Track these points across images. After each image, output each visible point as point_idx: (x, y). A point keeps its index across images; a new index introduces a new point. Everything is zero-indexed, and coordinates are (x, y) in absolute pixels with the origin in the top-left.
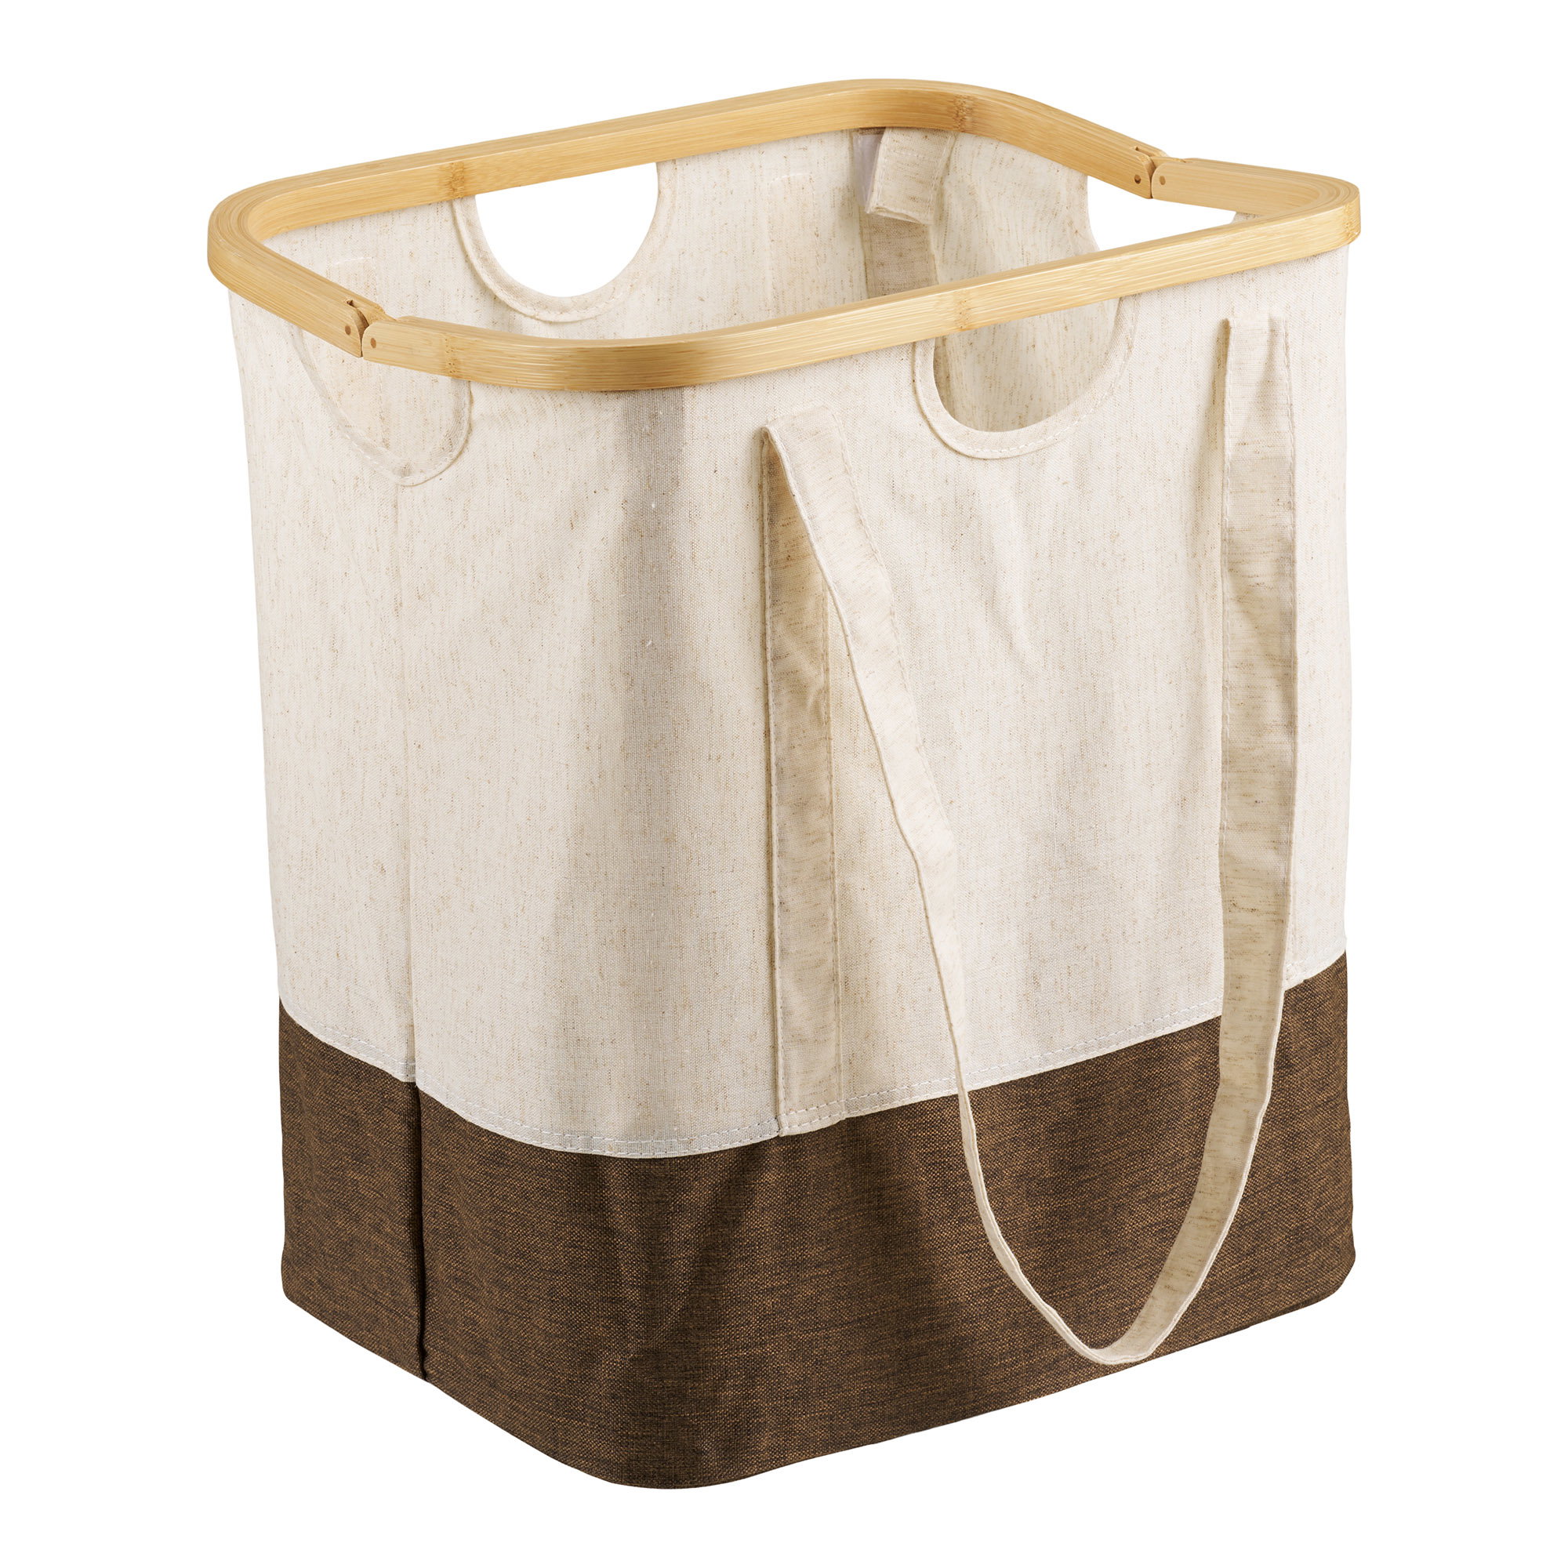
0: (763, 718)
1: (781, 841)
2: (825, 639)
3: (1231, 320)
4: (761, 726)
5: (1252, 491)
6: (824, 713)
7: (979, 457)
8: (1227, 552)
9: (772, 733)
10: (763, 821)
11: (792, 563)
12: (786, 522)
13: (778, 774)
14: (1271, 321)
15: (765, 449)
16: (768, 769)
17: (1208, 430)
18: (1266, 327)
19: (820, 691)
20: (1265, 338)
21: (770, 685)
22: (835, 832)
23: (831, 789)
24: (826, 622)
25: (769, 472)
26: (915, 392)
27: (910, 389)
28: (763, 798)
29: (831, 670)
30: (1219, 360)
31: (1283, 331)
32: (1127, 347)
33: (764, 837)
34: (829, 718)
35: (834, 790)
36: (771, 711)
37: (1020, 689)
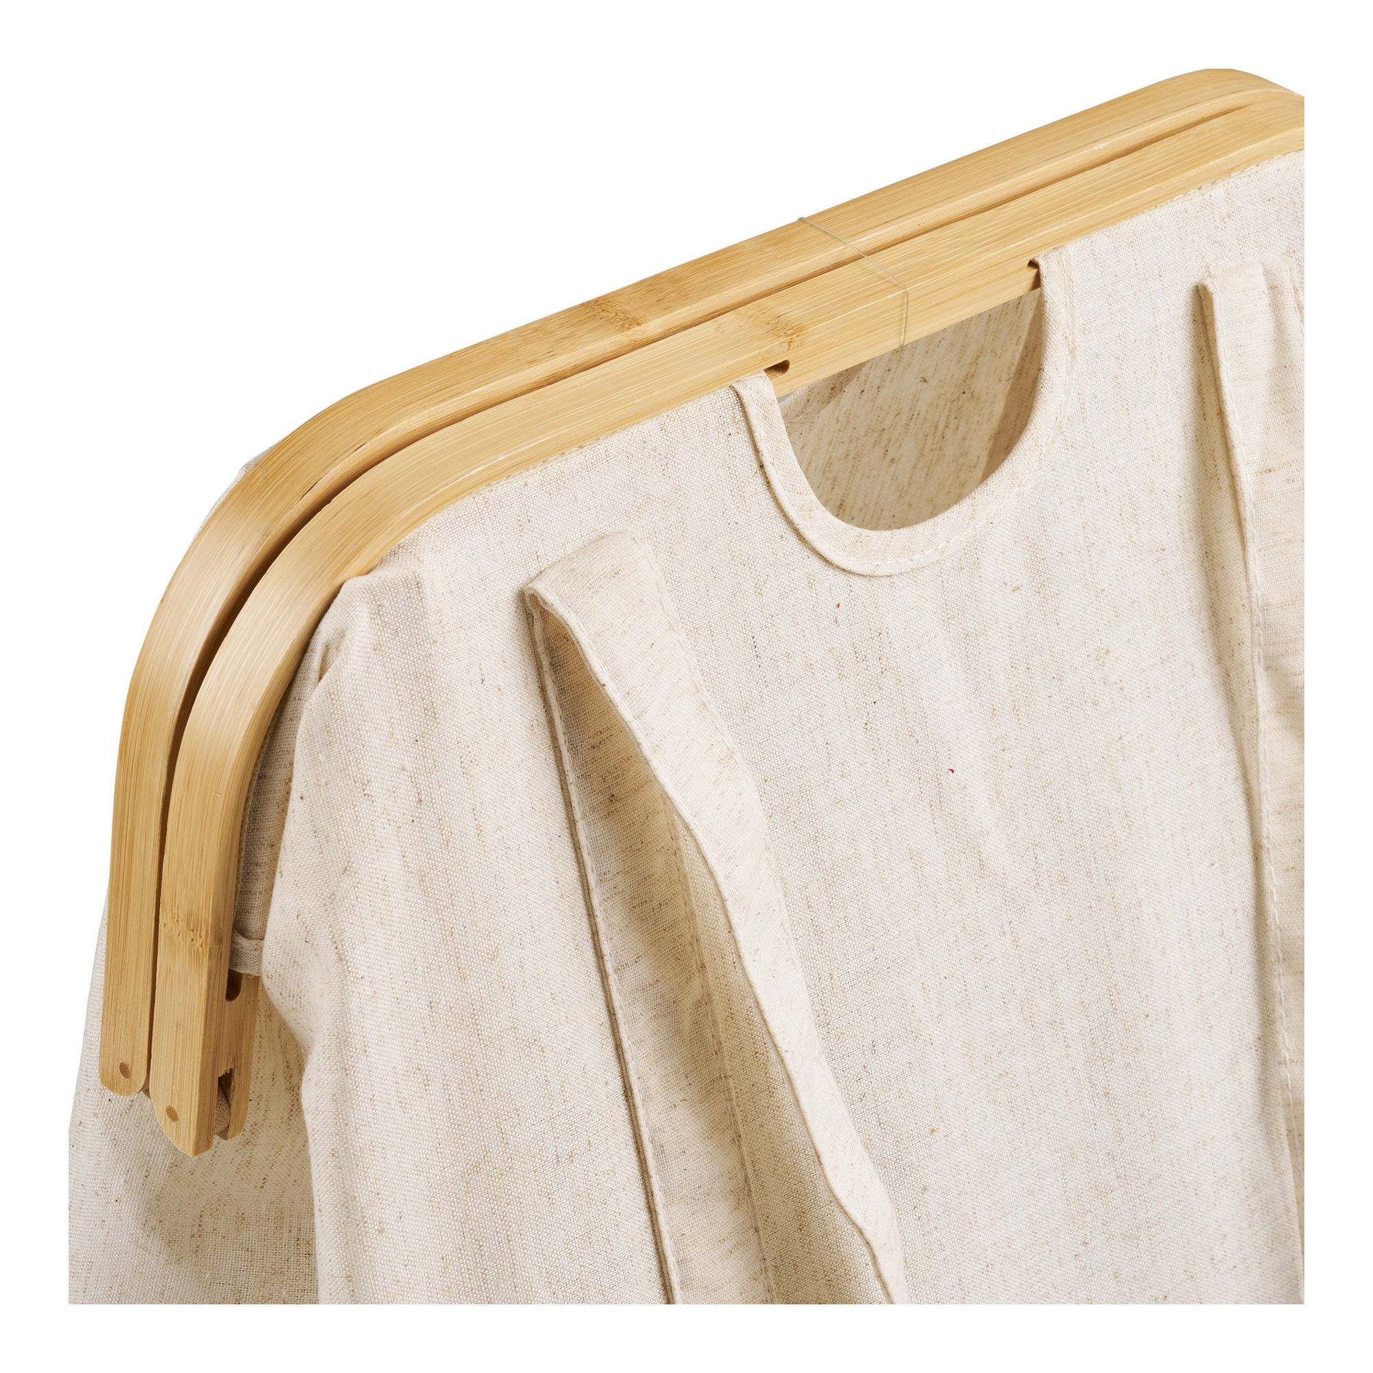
0: (616, 1070)
1: (680, 1262)
2: (691, 917)
3: (1208, 283)
4: (617, 1085)
5: (1290, 541)
6: (710, 1038)
7: (880, 574)
8: (1262, 642)
9: (636, 1091)
10: (648, 1236)
11: (618, 805)
12: (596, 741)
13: (656, 1155)
14: (1267, 273)
15: (538, 627)
16: (639, 1150)
17: (1204, 463)
18: (1263, 284)
19: (698, 1005)
20: (1264, 301)
21: (620, 1014)
22: (759, 1225)
23: (742, 1158)
24: (688, 889)
25: (551, 664)
26: (768, 483)
27: (759, 480)
28: (641, 1200)
29: (707, 965)
30: (1200, 349)
31: (1288, 286)
32: (1068, 352)
33: (653, 1264)
34: (720, 1043)
35: (746, 1157)
36: (628, 1056)
37: (1006, 928)
